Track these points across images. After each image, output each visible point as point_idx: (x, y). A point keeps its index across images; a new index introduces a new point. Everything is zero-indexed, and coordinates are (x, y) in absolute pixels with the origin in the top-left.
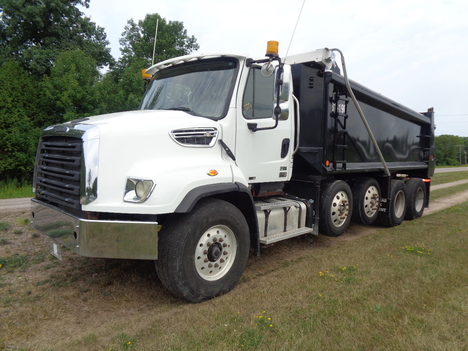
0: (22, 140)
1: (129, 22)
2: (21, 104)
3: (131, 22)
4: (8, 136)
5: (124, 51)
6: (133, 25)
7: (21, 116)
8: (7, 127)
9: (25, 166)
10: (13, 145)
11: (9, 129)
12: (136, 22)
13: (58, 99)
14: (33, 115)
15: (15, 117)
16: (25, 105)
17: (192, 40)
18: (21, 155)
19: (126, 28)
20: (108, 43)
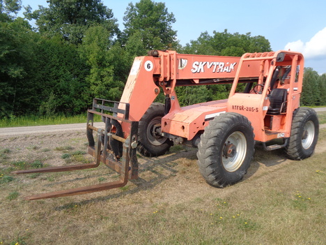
0: (66, 87)
1: (129, 5)
2: (64, 63)
3: (131, 5)
4: (57, 84)
5: (126, 25)
6: (132, 7)
7: (65, 71)
8: (57, 78)
9: (68, 103)
10: (61, 90)
11: (58, 80)
12: (134, 5)
13: (87, 59)
14: (72, 70)
15: (61, 72)
16: (66, 64)
17: (172, 15)
18: (66, 97)
19: (127, 9)
20: (116, 20)
